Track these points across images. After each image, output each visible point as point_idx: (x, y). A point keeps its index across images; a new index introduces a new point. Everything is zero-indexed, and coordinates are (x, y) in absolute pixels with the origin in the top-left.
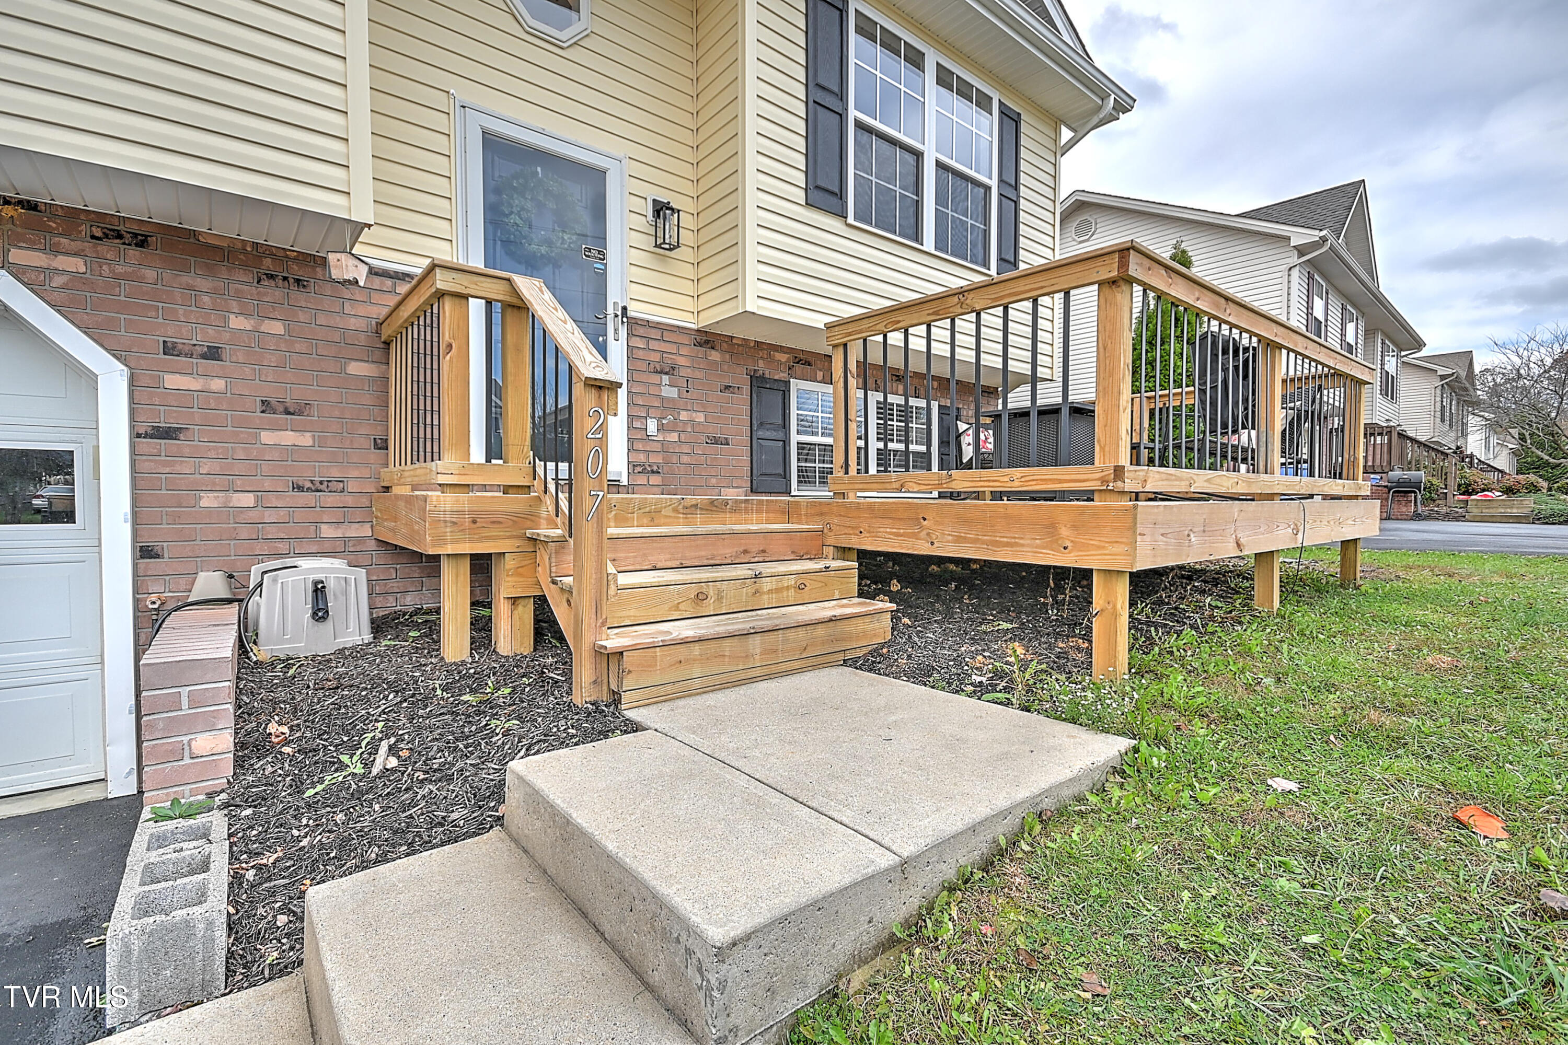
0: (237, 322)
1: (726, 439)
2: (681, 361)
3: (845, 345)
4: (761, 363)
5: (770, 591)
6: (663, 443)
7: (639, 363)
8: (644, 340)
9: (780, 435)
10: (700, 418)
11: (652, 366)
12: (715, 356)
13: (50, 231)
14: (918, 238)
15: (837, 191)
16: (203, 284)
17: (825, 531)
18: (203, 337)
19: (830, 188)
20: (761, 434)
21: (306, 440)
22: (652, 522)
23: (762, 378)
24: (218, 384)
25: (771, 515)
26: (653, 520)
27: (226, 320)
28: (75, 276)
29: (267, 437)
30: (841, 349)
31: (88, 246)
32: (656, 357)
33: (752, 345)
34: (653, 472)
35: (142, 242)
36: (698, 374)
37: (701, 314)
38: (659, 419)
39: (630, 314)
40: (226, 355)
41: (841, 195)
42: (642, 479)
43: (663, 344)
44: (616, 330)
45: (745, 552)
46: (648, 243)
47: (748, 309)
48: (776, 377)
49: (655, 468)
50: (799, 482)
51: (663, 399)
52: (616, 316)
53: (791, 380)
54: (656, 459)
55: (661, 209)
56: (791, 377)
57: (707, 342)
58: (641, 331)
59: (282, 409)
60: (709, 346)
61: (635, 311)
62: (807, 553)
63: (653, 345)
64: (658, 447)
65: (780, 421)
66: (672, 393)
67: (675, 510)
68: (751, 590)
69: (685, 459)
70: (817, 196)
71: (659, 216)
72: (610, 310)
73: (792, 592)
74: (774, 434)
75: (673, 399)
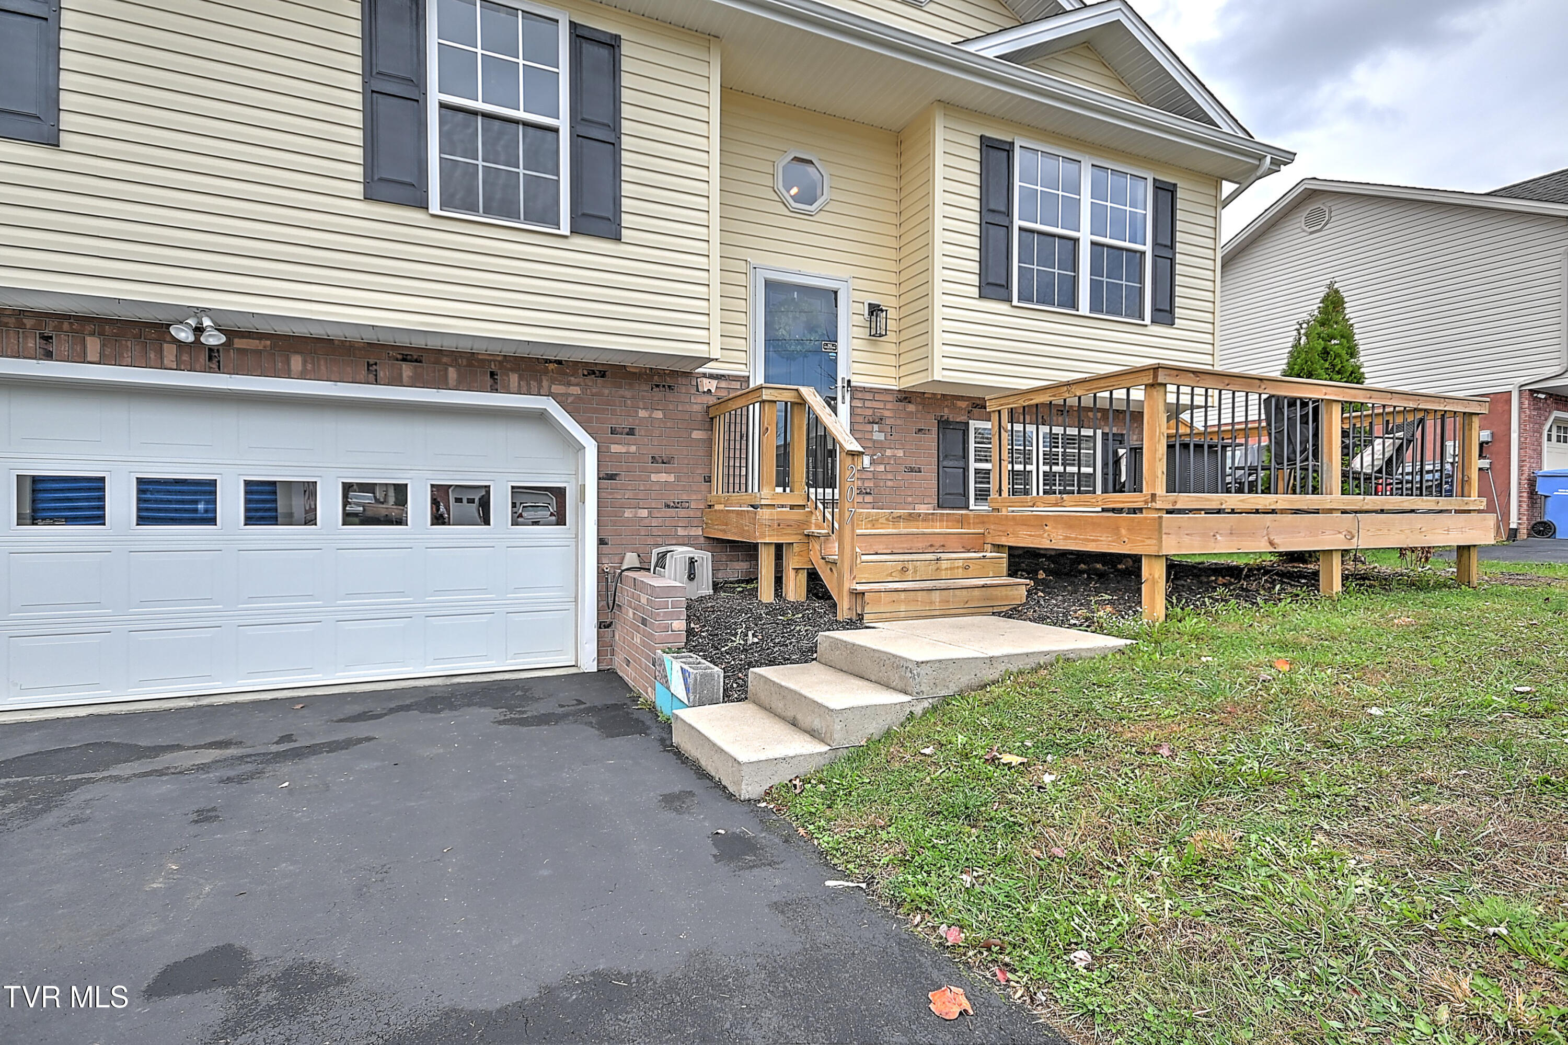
0: (642, 414)
1: (919, 468)
2: (887, 413)
3: (999, 411)
5: (946, 569)
6: (874, 472)
7: (858, 417)
8: (862, 401)
9: (961, 464)
10: (900, 453)
11: (866, 419)
12: (911, 408)
13: (566, 374)
14: (1075, 306)
15: (1004, 283)
16: (628, 394)
17: (986, 533)
18: (626, 425)
19: (998, 282)
20: (945, 463)
21: (671, 478)
22: (873, 527)
23: (947, 422)
24: (633, 449)
25: (950, 523)
26: (873, 525)
27: (637, 412)
28: (577, 397)
29: (654, 477)
30: (997, 414)
31: (581, 380)
32: (870, 412)
33: (939, 397)
34: (867, 493)
35: (603, 375)
36: (899, 422)
37: (901, 379)
38: (872, 456)
39: (853, 384)
40: (637, 432)
41: (1008, 286)
42: (859, 499)
43: (874, 403)
44: (843, 397)
45: (931, 546)
46: (864, 333)
47: (935, 378)
48: (958, 420)
49: (868, 491)
50: (976, 499)
51: (874, 441)
52: (844, 387)
53: (970, 421)
54: (869, 484)
55: (874, 310)
56: (970, 419)
57: (906, 398)
58: (860, 395)
59: (661, 461)
60: (908, 401)
61: (857, 381)
62: (973, 548)
63: (868, 404)
64: (870, 475)
65: (961, 453)
66: (881, 436)
67: (887, 520)
68: (934, 567)
69: (889, 483)
70: (988, 290)
71: (873, 315)
72: (839, 384)
73: (960, 570)
74: (956, 464)
75: (881, 441)
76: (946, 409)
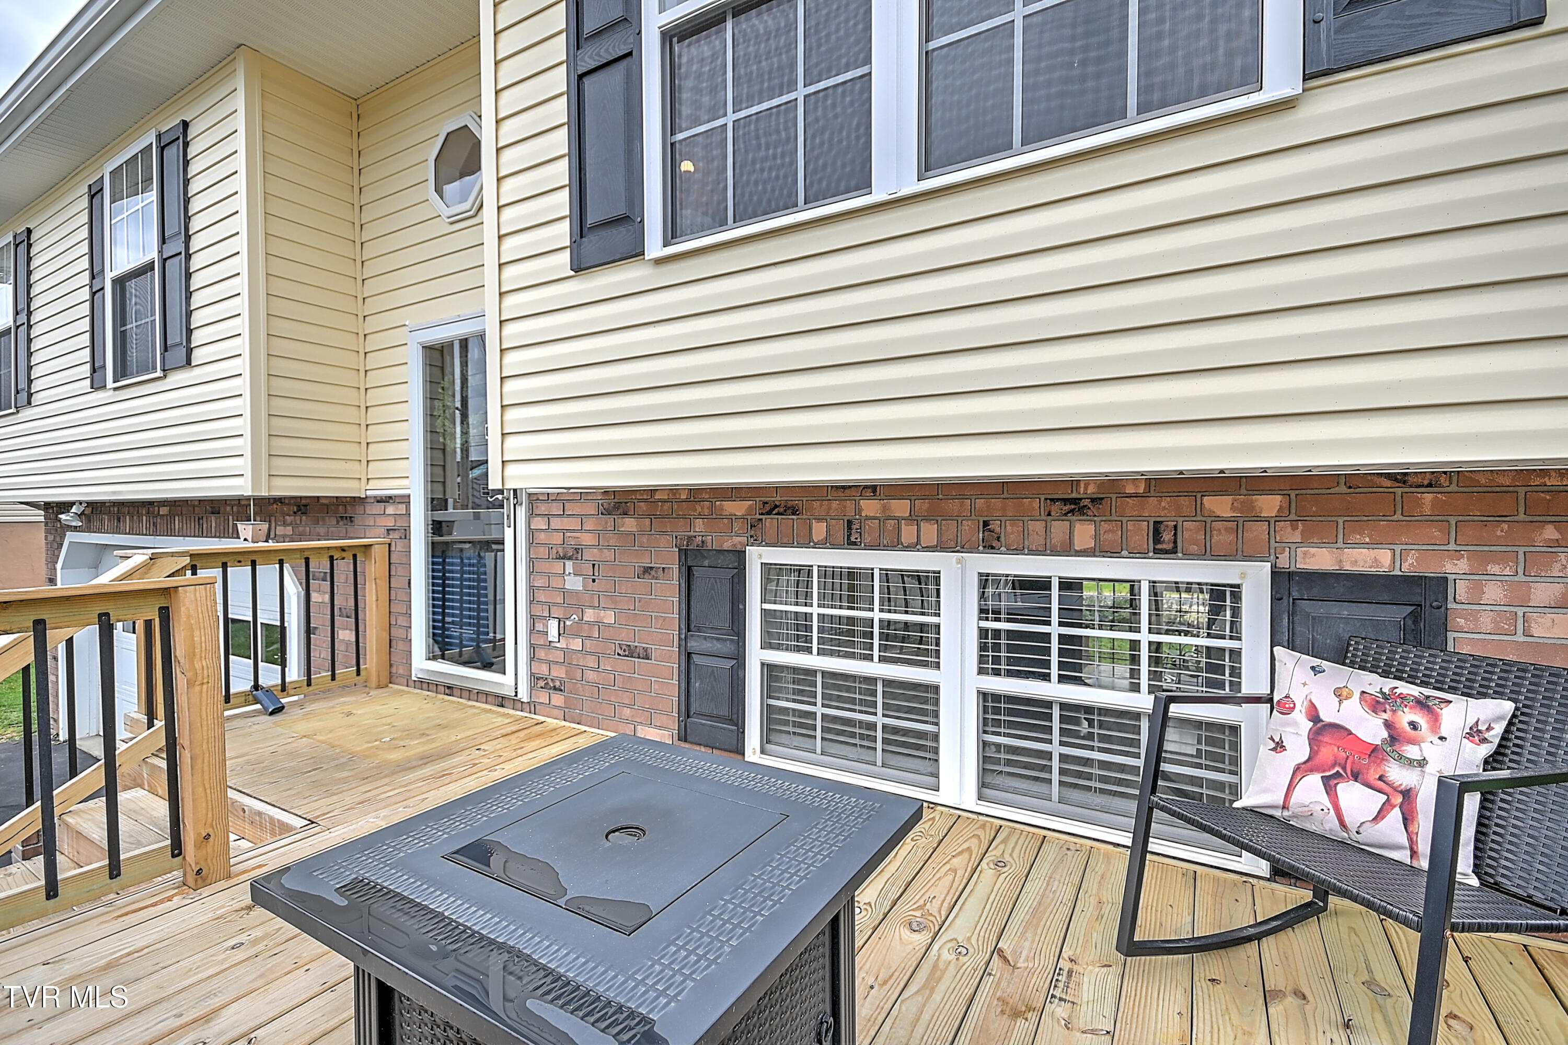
1: (646, 650)
2: (587, 539)
4: (699, 525)
6: (563, 651)
7: (541, 548)
8: (547, 518)
9: (728, 648)
10: (609, 617)
11: (554, 551)
12: (629, 524)
13: (284, 513)
20: (698, 645)
23: (699, 551)
32: (557, 538)
34: (555, 688)
35: (306, 510)
36: (608, 555)
38: (563, 620)
42: (543, 697)
43: (565, 520)
48: (723, 547)
49: (558, 684)
50: (771, 733)
51: (564, 592)
54: (559, 672)
56: (754, 541)
57: (616, 506)
58: (544, 508)
60: (621, 511)
63: (556, 523)
64: (559, 656)
65: (731, 621)
66: (574, 583)
69: (591, 675)
74: (717, 647)
75: (577, 592)
76: (699, 522)
